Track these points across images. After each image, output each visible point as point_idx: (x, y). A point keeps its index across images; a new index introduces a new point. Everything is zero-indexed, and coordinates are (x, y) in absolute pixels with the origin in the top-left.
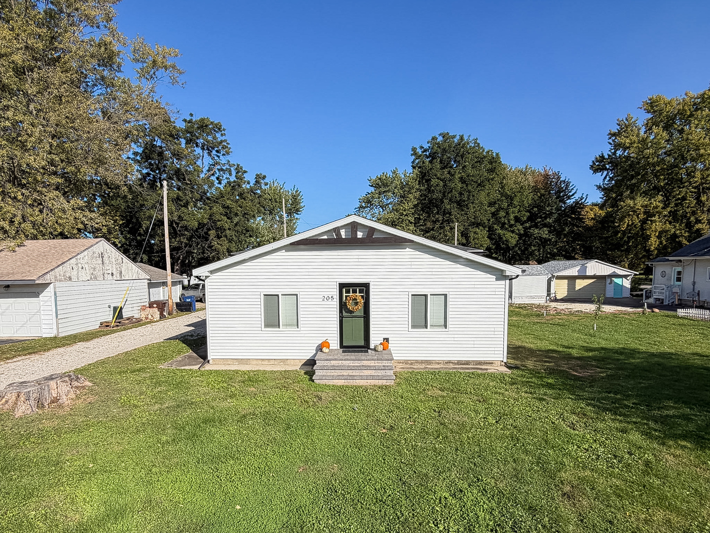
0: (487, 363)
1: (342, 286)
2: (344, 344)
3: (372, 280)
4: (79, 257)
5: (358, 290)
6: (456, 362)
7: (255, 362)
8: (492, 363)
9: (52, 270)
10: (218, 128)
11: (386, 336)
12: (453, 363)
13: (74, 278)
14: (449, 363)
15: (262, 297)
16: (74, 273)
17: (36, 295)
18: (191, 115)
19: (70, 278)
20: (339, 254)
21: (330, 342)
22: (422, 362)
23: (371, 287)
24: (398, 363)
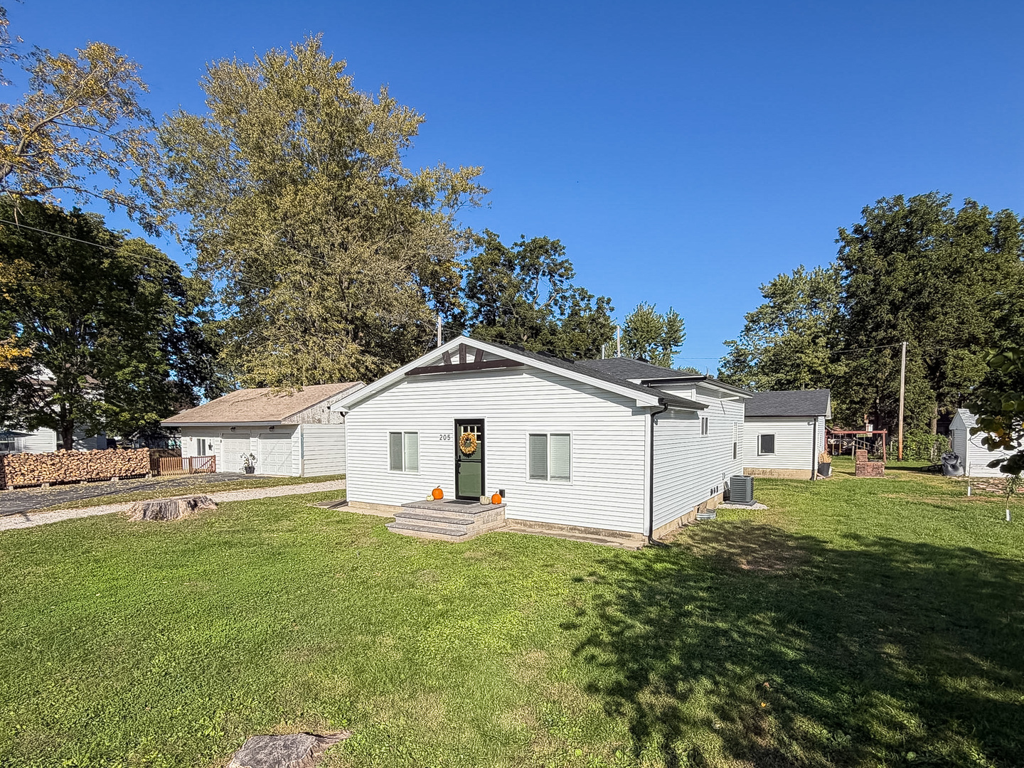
0: (622, 535)
1: (459, 422)
2: (460, 494)
3: (487, 415)
4: (331, 400)
5: (476, 427)
6: (583, 528)
7: (382, 508)
8: (630, 536)
9: (299, 412)
10: (556, 247)
11: (502, 487)
12: (579, 530)
13: (324, 421)
14: (575, 529)
15: (388, 434)
16: (325, 415)
17: (288, 436)
18: (523, 237)
19: (319, 421)
20: (458, 383)
21: (443, 489)
22: (542, 525)
23: (486, 424)
24: (516, 523)
